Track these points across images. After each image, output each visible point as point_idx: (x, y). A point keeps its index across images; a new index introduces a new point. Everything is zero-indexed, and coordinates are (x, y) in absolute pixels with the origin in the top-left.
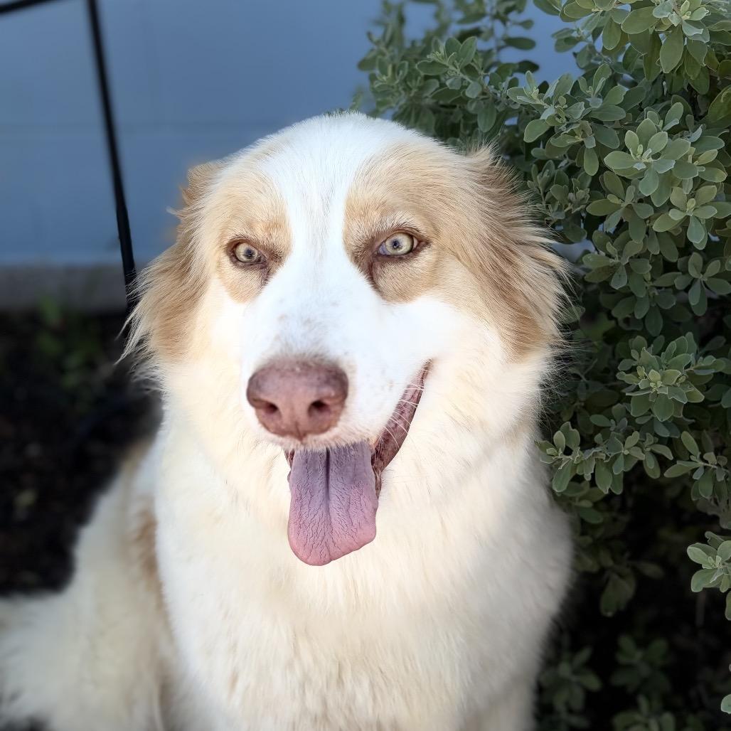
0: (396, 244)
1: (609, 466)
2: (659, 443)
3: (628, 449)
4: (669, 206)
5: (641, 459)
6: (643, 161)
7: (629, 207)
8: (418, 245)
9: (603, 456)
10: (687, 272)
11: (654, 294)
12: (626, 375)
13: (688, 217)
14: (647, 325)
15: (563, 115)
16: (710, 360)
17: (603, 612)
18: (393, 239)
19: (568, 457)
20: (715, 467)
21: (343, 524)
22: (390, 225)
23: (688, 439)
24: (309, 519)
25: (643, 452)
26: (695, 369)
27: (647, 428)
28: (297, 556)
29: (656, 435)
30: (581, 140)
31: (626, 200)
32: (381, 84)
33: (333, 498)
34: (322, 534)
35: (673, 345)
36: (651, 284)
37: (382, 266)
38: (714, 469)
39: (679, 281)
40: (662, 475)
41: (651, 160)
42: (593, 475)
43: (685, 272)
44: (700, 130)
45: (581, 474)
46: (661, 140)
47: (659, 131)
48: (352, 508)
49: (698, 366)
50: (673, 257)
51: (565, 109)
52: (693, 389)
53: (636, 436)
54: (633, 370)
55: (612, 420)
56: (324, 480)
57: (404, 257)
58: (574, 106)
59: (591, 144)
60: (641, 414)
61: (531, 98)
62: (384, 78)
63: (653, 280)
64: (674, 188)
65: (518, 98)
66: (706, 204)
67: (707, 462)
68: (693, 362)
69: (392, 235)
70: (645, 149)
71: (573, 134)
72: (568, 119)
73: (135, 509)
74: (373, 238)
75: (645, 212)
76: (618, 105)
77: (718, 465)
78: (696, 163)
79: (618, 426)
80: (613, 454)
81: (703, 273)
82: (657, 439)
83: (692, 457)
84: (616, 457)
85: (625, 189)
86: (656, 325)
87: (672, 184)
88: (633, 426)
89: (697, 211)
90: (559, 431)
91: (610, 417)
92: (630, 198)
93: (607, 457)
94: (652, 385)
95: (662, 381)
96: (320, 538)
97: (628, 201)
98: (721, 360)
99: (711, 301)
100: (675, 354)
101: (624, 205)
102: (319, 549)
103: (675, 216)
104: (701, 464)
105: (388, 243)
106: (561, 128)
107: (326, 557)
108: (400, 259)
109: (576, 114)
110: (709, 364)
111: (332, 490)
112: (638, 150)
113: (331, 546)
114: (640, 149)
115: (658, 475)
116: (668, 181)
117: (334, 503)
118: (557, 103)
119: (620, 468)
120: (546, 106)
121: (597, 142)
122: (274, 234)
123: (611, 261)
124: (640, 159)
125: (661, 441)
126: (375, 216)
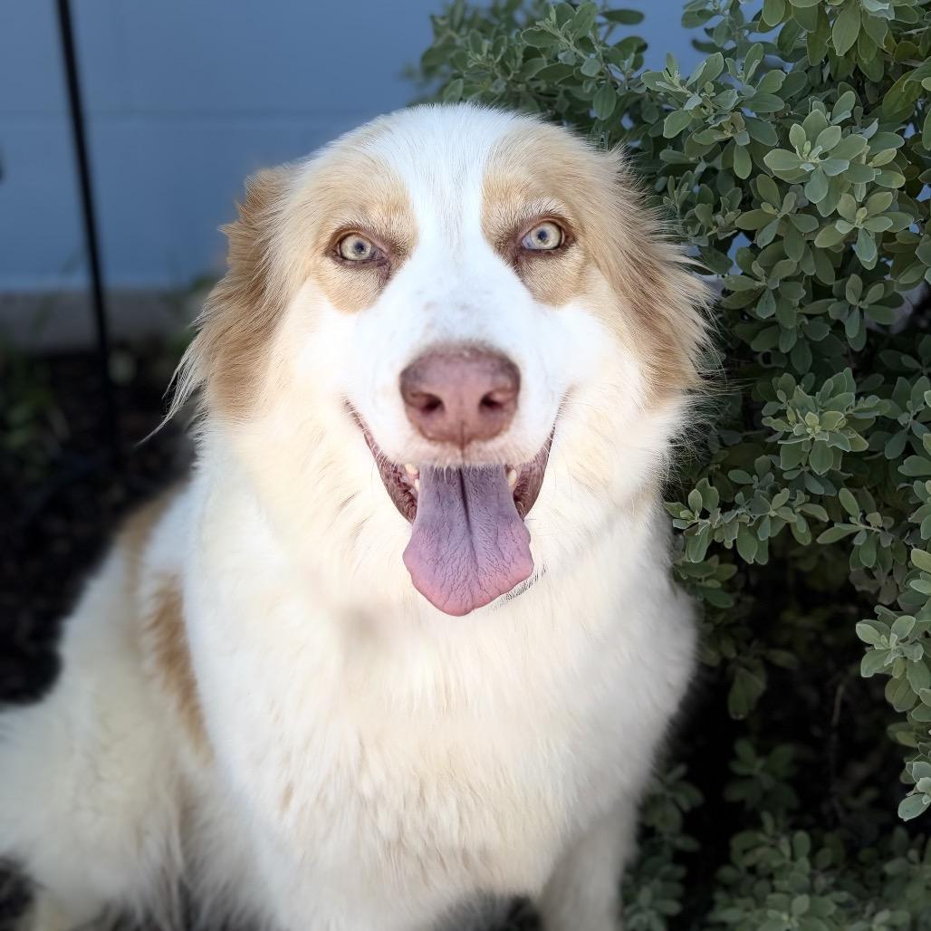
0: (542, 236)
1: (753, 531)
2: (811, 501)
3: (775, 510)
4: (836, 216)
5: (791, 521)
6: (810, 161)
7: (786, 218)
8: (566, 241)
9: (746, 519)
10: (844, 298)
11: (803, 322)
12: (774, 421)
13: (856, 230)
14: (793, 361)
15: (710, 106)
16: (872, 401)
17: (734, 717)
18: (539, 229)
19: (704, 521)
20: (879, 531)
21: (492, 558)
22: (537, 211)
23: (847, 498)
24: (448, 555)
25: (794, 512)
26: (855, 412)
27: (797, 484)
28: (431, 602)
29: (807, 492)
30: (730, 135)
31: (782, 211)
32: (475, 63)
33: (477, 531)
34: (464, 573)
35: (829, 383)
36: (799, 311)
37: (529, 261)
38: (877, 533)
39: (834, 309)
40: (814, 541)
41: (818, 160)
42: (735, 541)
43: (842, 298)
44: (875, 126)
45: (720, 541)
46: (833, 135)
47: (829, 125)
48: (502, 539)
49: (858, 408)
50: (829, 279)
51: (712, 98)
52: (855, 435)
53: (785, 494)
54: (781, 414)
55: (755, 477)
56: (463, 512)
57: (552, 252)
58: (723, 94)
59: (743, 140)
60: (791, 468)
61: (672, 85)
62: (478, 57)
63: (801, 306)
64: (843, 195)
65: (658, 84)
66: (877, 215)
67: (868, 524)
68: (854, 405)
69: (539, 225)
70: (813, 147)
71: (721, 128)
72: (715, 110)
73: (148, 588)
74: (516, 227)
75: (806, 223)
76: (774, 94)
77: (883, 529)
78: (871, 164)
79: (762, 483)
80: (758, 516)
81: (862, 299)
82: (809, 497)
83: (852, 520)
84: (760, 520)
85: (782, 197)
86: (804, 361)
87: (841, 189)
88: (781, 483)
89: (868, 223)
90: (695, 490)
91: (752, 472)
92: (789, 206)
93: (751, 520)
94: (809, 430)
95: (820, 424)
96: (462, 578)
97: (786, 210)
98: (886, 401)
99: (870, 333)
100: (832, 395)
101: (780, 216)
102: (459, 592)
103: (842, 228)
104: (863, 527)
105: (534, 233)
106: (708, 120)
107: (469, 603)
108: (547, 254)
109: (728, 104)
110: (871, 406)
111: (474, 522)
112: (805, 148)
113: (476, 588)
114: (807, 146)
115: (809, 541)
116: (837, 186)
117: (480, 536)
118: (703, 91)
119: (766, 533)
120: (689, 94)
121: (751, 138)
122: (396, 220)
123: (757, 284)
124: (808, 158)
125: (814, 499)
126: (518, 201)
